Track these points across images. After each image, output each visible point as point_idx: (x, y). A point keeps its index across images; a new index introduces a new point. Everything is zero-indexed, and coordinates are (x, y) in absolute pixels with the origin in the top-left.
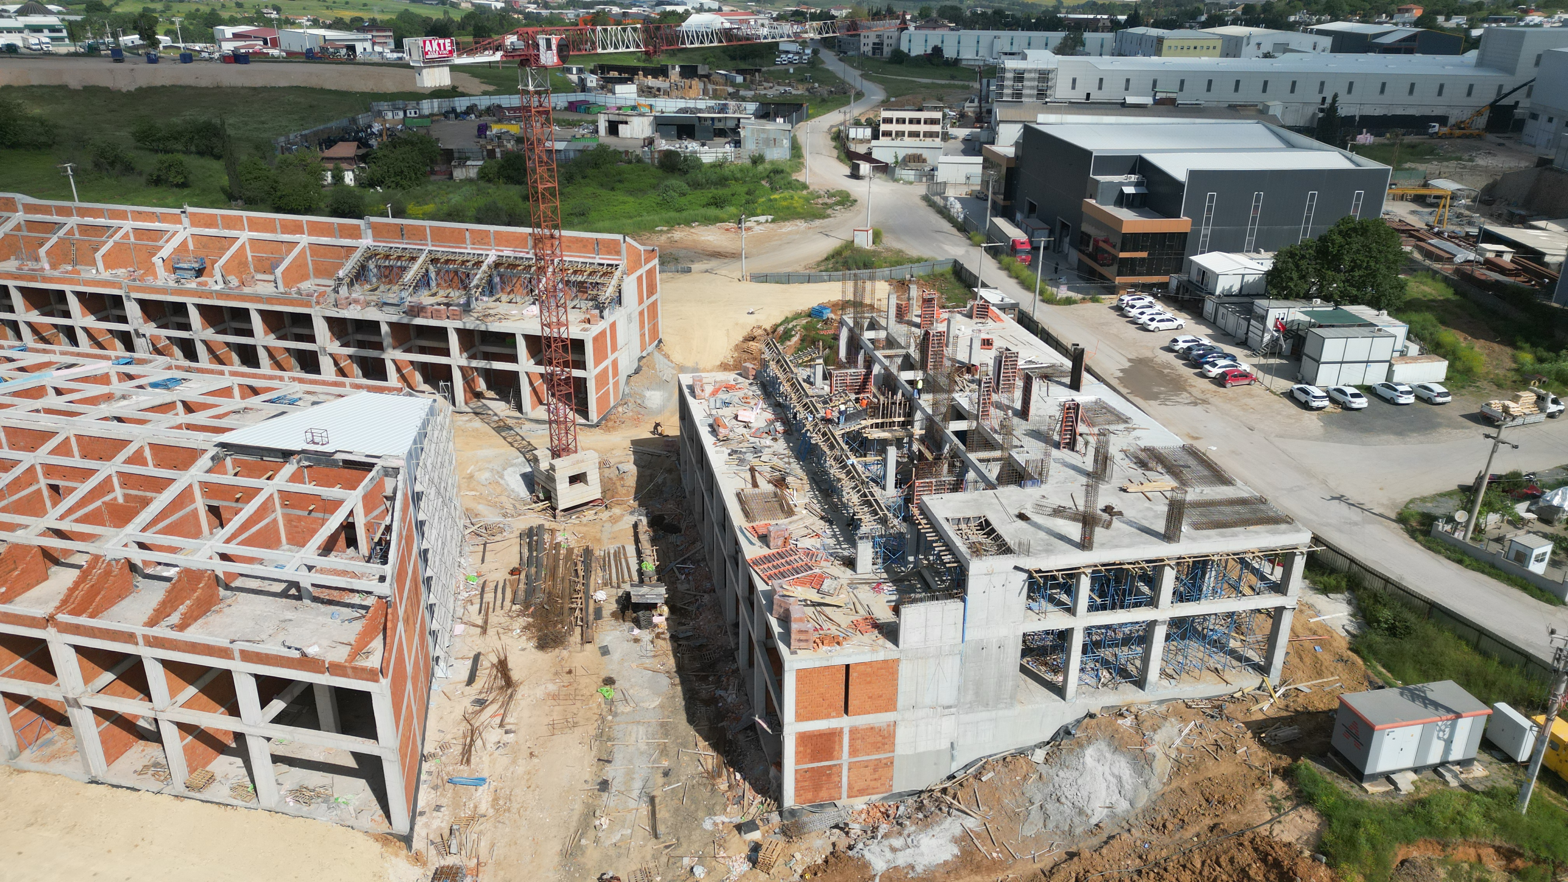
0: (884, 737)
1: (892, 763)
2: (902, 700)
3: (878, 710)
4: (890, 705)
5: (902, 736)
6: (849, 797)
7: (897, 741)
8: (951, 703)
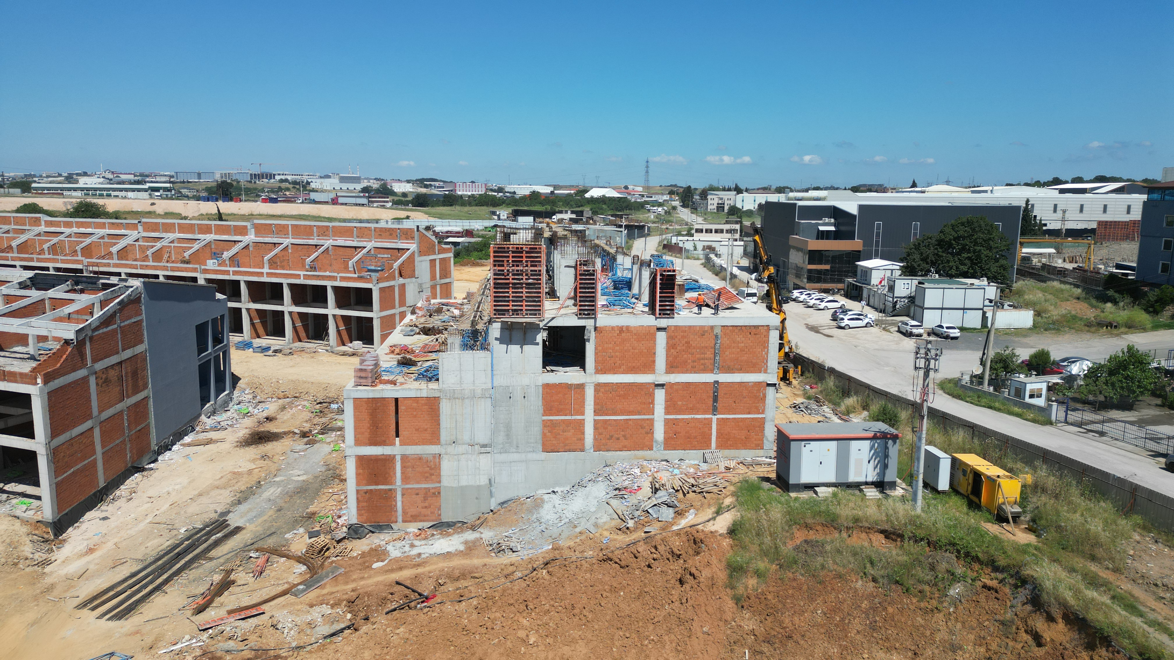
0: (431, 469)
1: (439, 493)
2: (444, 435)
3: (425, 442)
4: (434, 438)
5: (446, 467)
6: (404, 521)
7: (443, 473)
8: (486, 442)
